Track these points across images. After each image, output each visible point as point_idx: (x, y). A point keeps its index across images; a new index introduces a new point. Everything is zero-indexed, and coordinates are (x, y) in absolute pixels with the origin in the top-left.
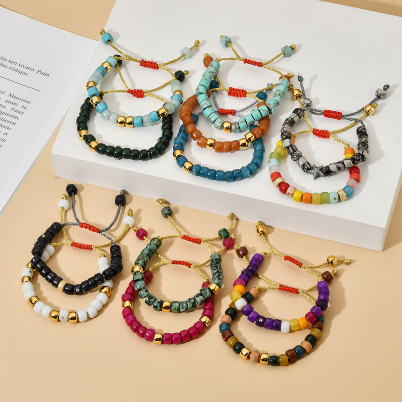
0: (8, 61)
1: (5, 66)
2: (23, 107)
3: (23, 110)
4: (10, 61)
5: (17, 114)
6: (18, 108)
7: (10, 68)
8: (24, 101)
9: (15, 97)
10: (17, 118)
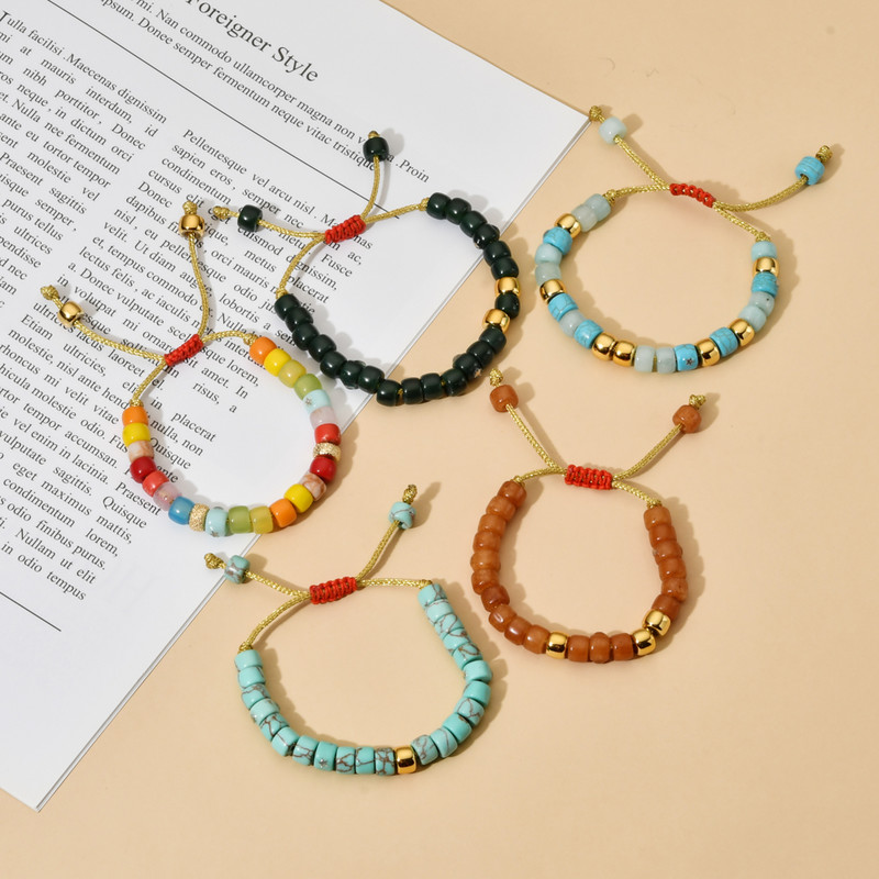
0: (333, 125)
1: (324, 139)
4: (339, 128)
7: (337, 146)
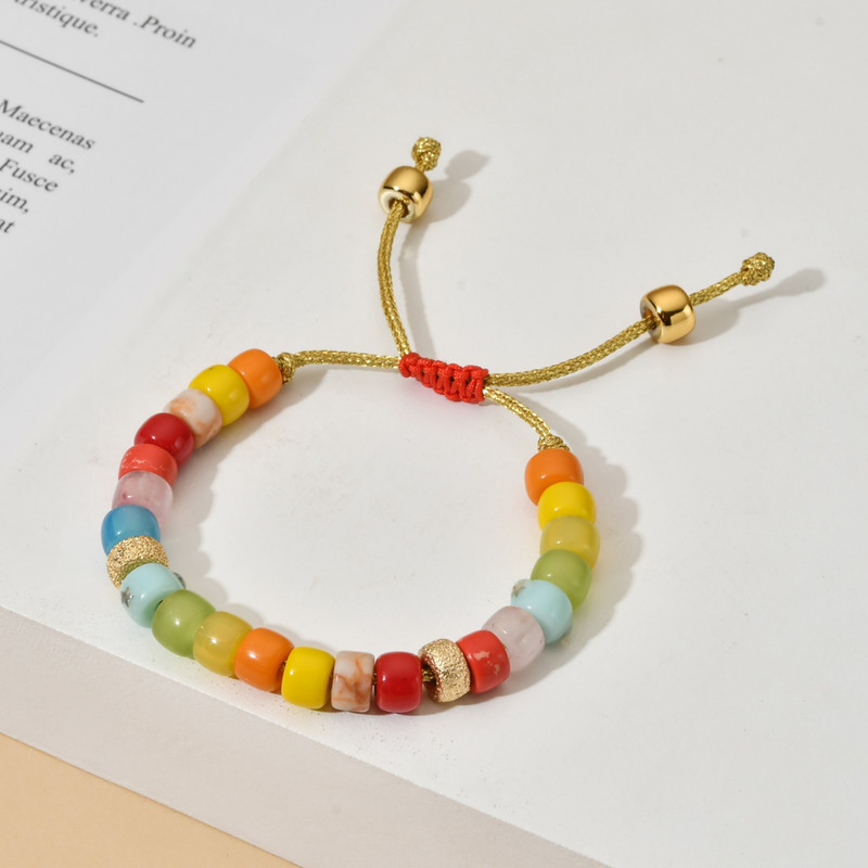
2: (58, 161)
3: (53, 174)
5: (22, 189)
6: (35, 163)
8: (67, 135)
9: (26, 119)
10: (21, 203)
